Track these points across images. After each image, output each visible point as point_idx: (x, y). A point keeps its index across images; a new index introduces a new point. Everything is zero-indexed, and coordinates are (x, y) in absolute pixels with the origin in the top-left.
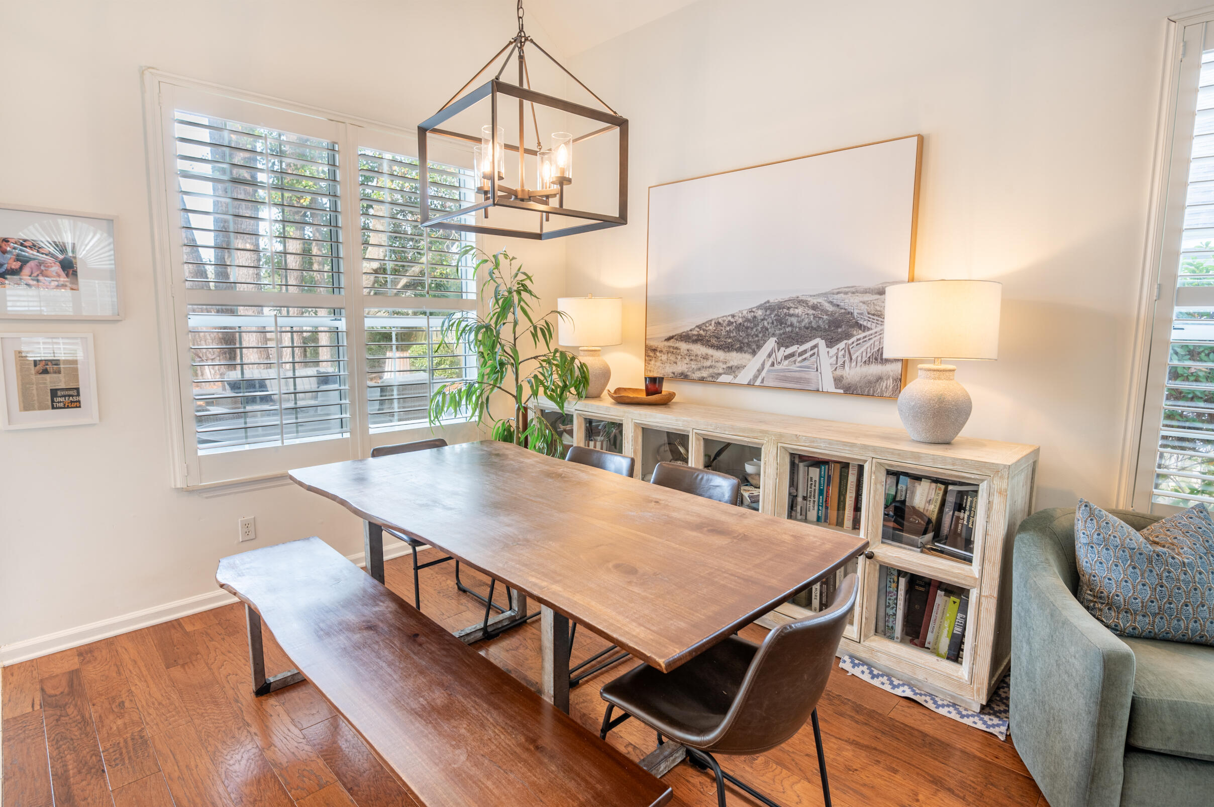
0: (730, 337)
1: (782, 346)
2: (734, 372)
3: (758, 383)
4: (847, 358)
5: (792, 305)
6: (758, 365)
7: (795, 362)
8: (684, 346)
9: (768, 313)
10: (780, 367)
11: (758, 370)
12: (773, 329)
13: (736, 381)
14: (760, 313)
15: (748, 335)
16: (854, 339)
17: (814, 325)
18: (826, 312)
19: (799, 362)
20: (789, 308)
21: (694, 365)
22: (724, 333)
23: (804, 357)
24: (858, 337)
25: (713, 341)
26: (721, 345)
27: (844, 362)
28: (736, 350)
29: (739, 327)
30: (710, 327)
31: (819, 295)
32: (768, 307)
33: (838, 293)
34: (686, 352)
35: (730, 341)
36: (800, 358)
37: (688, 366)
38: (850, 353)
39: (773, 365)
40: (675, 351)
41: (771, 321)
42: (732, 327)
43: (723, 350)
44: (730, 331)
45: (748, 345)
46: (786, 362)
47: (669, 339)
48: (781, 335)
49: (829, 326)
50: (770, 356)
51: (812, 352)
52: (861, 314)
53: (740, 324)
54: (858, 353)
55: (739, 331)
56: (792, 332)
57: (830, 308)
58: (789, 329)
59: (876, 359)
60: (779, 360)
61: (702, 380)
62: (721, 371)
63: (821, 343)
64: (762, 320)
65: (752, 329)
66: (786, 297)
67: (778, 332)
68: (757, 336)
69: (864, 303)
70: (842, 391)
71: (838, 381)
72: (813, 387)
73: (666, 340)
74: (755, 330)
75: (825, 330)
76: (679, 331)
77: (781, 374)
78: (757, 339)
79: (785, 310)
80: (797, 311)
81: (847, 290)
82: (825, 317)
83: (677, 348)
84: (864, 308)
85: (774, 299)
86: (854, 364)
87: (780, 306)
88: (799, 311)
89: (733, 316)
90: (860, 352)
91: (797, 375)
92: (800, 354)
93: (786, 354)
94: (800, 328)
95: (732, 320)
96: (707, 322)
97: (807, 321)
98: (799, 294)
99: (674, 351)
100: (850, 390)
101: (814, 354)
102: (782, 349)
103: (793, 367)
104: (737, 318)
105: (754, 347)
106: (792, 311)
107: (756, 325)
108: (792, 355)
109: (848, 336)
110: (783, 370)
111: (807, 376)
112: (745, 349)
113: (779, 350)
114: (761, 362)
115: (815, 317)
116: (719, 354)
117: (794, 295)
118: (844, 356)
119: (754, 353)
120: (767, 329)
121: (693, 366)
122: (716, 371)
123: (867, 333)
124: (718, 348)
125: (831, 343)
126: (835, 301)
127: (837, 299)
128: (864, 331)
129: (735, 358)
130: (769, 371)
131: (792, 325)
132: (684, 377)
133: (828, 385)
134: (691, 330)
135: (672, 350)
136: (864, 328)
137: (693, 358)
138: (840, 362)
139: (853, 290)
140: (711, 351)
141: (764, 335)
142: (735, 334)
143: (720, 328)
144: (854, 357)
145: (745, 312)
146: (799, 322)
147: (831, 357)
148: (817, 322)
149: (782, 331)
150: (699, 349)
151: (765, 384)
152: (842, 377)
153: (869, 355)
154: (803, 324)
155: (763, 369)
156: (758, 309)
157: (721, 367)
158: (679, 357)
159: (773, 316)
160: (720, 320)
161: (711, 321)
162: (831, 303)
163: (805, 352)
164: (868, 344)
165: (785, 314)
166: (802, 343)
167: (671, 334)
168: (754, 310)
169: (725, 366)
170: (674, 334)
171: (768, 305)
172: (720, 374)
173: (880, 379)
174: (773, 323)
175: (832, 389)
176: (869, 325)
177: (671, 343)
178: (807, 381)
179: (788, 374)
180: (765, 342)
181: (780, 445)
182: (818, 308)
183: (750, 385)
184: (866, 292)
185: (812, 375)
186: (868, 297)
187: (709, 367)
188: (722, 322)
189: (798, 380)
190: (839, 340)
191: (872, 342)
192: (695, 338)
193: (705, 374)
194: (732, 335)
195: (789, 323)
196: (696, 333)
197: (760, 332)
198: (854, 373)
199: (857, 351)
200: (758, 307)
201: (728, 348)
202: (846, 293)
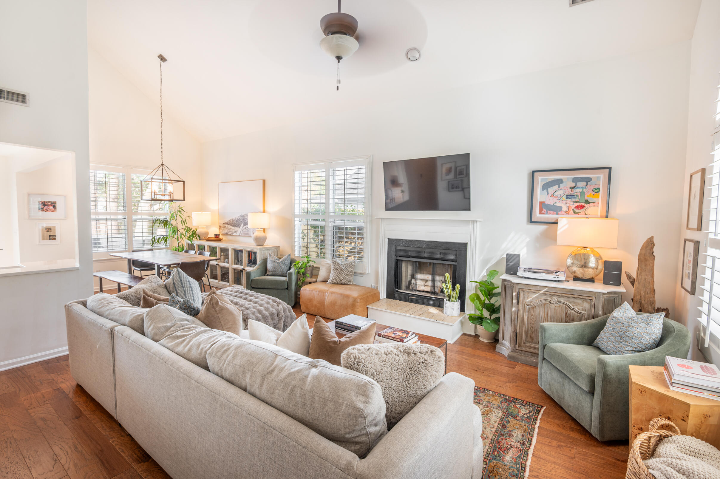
2: (236, 232)
6: (240, 231)
8: (227, 226)
10: (244, 231)
12: (242, 222)
13: (236, 235)
14: (240, 217)
21: (229, 231)
25: (232, 224)
28: (236, 227)
30: (231, 221)
36: (247, 229)
37: (227, 231)
42: (235, 221)
45: (238, 225)
48: (244, 223)
50: (242, 228)
53: (237, 220)
55: (237, 222)
56: (246, 222)
60: (244, 229)
61: (230, 235)
68: (240, 223)
79: (244, 217)
80: (246, 217)
85: (242, 214)
89: (235, 218)
91: (247, 233)
98: (247, 213)
99: (225, 227)
102: (244, 226)
103: (246, 231)
107: (240, 221)
116: (233, 228)
119: (239, 227)
122: (233, 232)
124: (233, 226)
129: (236, 229)
130: (242, 232)
132: (226, 234)
134: (228, 222)
137: (228, 229)
143: (233, 221)
145: (237, 217)
146: (247, 220)
150: (230, 226)
151: (242, 235)
158: (225, 229)
159: (242, 218)
161: (232, 219)
163: (248, 227)
167: (225, 222)
175: (253, 236)
177: (224, 225)
179: (245, 233)
180: (241, 225)
183: (239, 236)
187: (231, 231)
193: (231, 233)
194: (235, 223)
195: (245, 220)
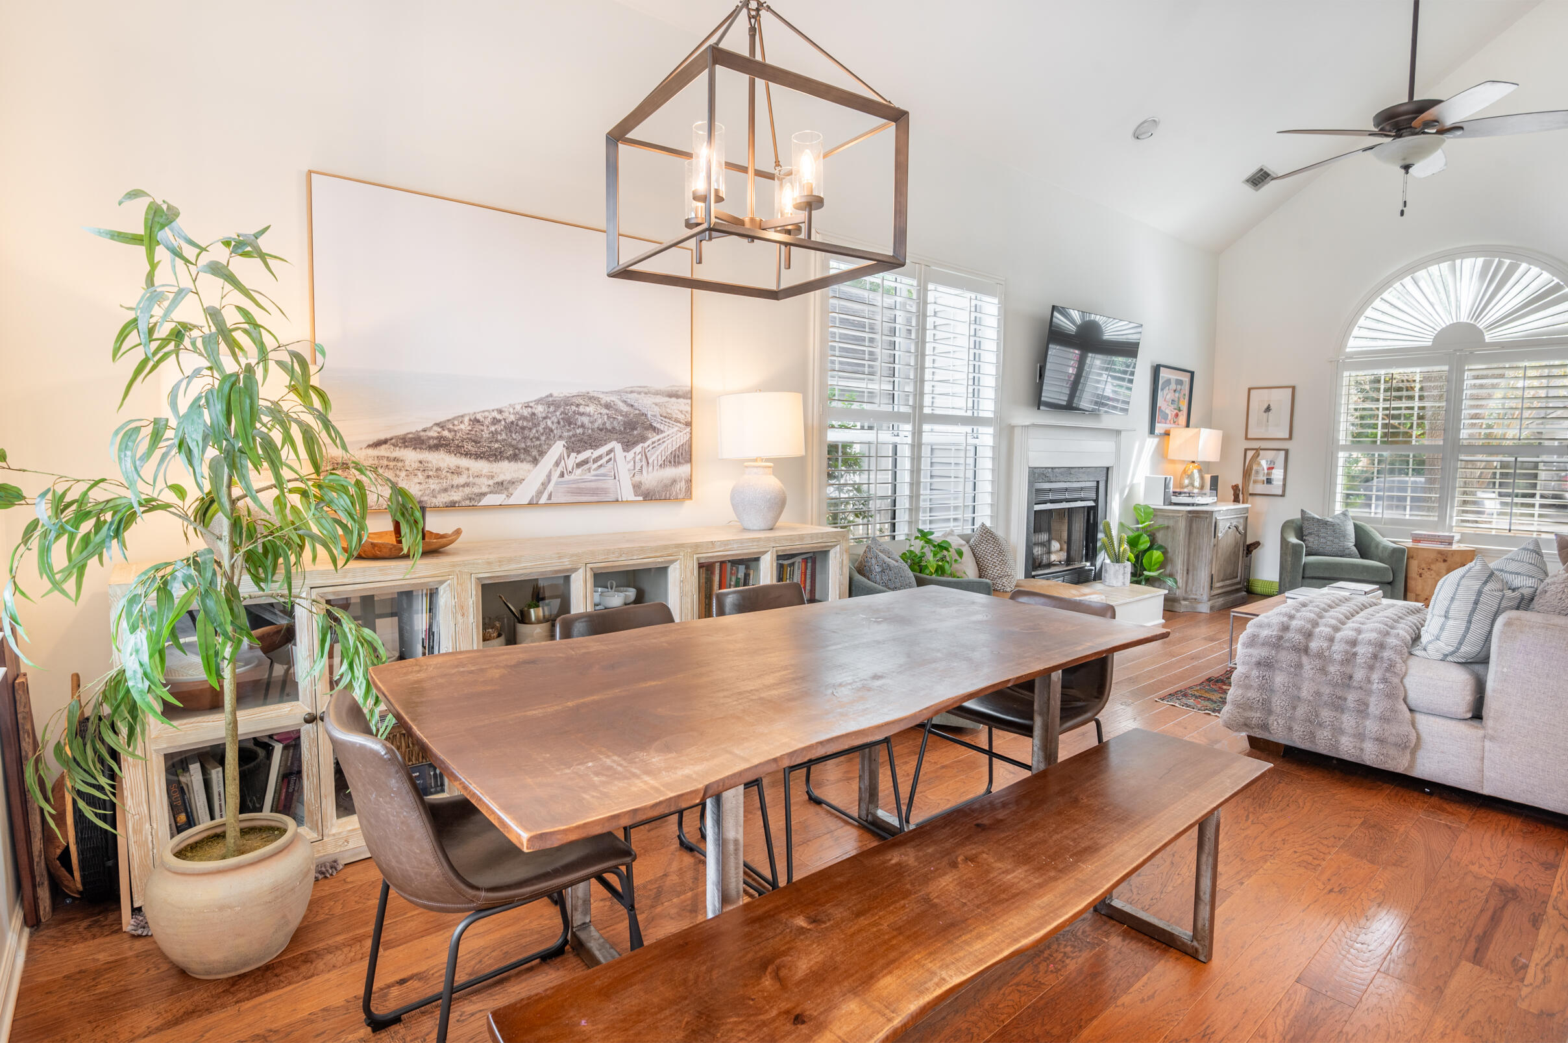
0: (497, 441)
1: (573, 451)
2: (507, 489)
3: (543, 500)
4: (644, 462)
5: (581, 402)
6: (542, 477)
7: (589, 470)
8: (410, 456)
9: (552, 409)
10: (572, 477)
11: (543, 484)
12: (559, 431)
13: (511, 501)
14: (540, 410)
15: (525, 438)
16: (649, 442)
17: (608, 426)
18: (621, 412)
19: (594, 470)
20: (578, 405)
21: (433, 484)
22: (486, 435)
23: (599, 463)
24: (653, 440)
25: (469, 446)
26: (484, 453)
27: (641, 467)
28: (508, 458)
29: (510, 427)
30: (462, 426)
31: (612, 393)
32: (551, 403)
33: (631, 392)
34: (417, 465)
35: (496, 446)
36: (595, 466)
37: (422, 487)
38: (646, 456)
39: (562, 475)
40: (392, 464)
41: (556, 420)
42: (499, 427)
43: (487, 459)
44: (493, 434)
45: (526, 451)
46: (579, 471)
47: (378, 444)
48: (570, 438)
49: (625, 428)
50: (557, 464)
51: (608, 457)
52: (655, 416)
53: (512, 423)
54: (654, 457)
55: (511, 432)
56: (583, 434)
57: (625, 408)
58: (580, 431)
59: (670, 462)
60: (570, 469)
61: (452, 505)
62: (484, 489)
63: (618, 447)
64: (545, 418)
65: (530, 429)
66: (575, 392)
67: (566, 434)
68: (538, 439)
69: (656, 404)
70: (641, 498)
71: (637, 487)
72: (611, 497)
73: (369, 446)
74: (534, 431)
75: (621, 433)
76: (400, 431)
77: (574, 486)
78: (538, 443)
79: (574, 408)
80: (588, 410)
81: (640, 389)
82: (620, 418)
83: (395, 459)
84: (657, 409)
85: (559, 392)
86: (651, 468)
87: (567, 402)
88: (591, 409)
89: (500, 412)
90: (655, 456)
91: (593, 485)
92: (595, 461)
93: (578, 460)
94: (593, 430)
95: (499, 417)
96: (454, 419)
97: (600, 421)
98: (590, 390)
100: (649, 496)
101: (610, 459)
102: (573, 455)
103: (588, 477)
104: (506, 415)
105: (535, 453)
106: (581, 409)
107: (536, 425)
108: (585, 462)
109: (644, 439)
110: (576, 481)
111: (604, 486)
112: (522, 456)
113: (568, 456)
114: (546, 472)
115: (609, 417)
116: (482, 466)
117: (584, 390)
118: (641, 460)
119: (535, 461)
120: (552, 431)
121: (432, 487)
122: (476, 490)
123: (661, 436)
124: (478, 456)
125: (628, 446)
126: (629, 401)
127: (631, 398)
128: (658, 434)
129: (505, 470)
130: (557, 483)
131: (583, 426)
133: (628, 493)
134: (424, 430)
135: (385, 462)
136: (658, 431)
137: (431, 473)
138: (638, 467)
139: (646, 390)
140: (464, 462)
141: (548, 438)
142: (504, 436)
143: (478, 427)
144: (650, 461)
145: (518, 408)
146: (591, 423)
147: (628, 462)
148: (612, 423)
149: (571, 433)
150: (442, 460)
151: (554, 500)
152: (641, 483)
153: (664, 458)
154: (596, 425)
155: (549, 482)
156: (537, 404)
157: (484, 485)
158: (403, 474)
159: (558, 413)
160: (479, 417)
161: (462, 416)
162: (625, 402)
163: (600, 457)
164: (662, 447)
165: (574, 412)
166: (597, 447)
167: (382, 437)
168: (531, 404)
169: (491, 482)
170: (388, 436)
171: (551, 399)
172: (484, 494)
173: (674, 482)
174: (559, 423)
175: (632, 497)
176: (661, 427)
177: (383, 451)
178: (605, 491)
179: (582, 485)
180: (550, 446)
181: (692, 557)
182: (611, 407)
183: (532, 504)
184: (657, 393)
185: (610, 483)
186: (660, 399)
187: (463, 486)
188: (481, 419)
189: (594, 492)
190: (635, 443)
191: (665, 444)
192: (432, 442)
193: (456, 496)
194: (499, 437)
195: (579, 423)
196: (436, 434)
197: (542, 434)
198: (652, 478)
199: (652, 455)
200: (538, 402)
201: (495, 456)
202: (639, 393)
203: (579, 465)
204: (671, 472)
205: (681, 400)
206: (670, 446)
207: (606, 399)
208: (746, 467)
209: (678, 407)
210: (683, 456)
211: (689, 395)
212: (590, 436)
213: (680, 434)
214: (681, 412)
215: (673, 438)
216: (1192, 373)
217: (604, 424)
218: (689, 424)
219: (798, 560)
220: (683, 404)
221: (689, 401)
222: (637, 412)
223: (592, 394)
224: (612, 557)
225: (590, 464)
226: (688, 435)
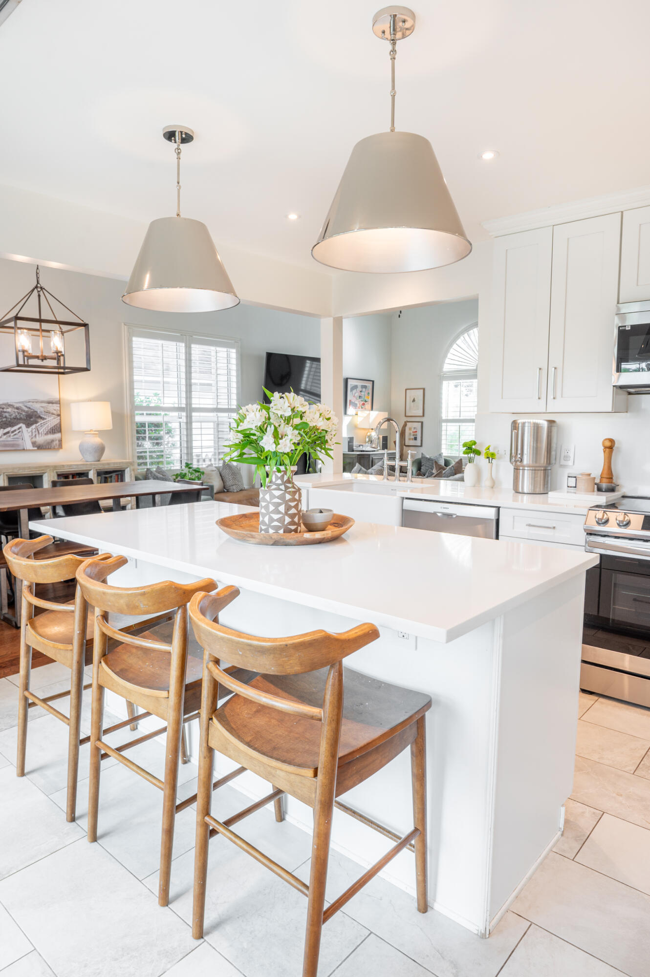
1: (2, 428)
4: (37, 433)
5: (4, 407)
7: (10, 436)
10: (2, 439)
16: (39, 424)
17: (18, 417)
18: (24, 411)
19: (13, 436)
20: (3, 408)
23: (15, 433)
24: (41, 422)
27: (36, 435)
31: (20, 403)
33: (29, 402)
36: (13, 434)
38: (38, 430)
46: (5, 437)
49: (26, 418)
51: (19, 431)
52: (41, 412)
54: (42, 430)
56: (6, 421)
57: (26, 409)
58: (4, 419)
59: (50, 432)
60: (1, 436)
63: (23, 426)
69: (42, 407)
70: (36, 448)
71: (34, 444)
72: (21, 448)
75: (24, 420)
77: (3, 443)
80: (8, 410)
81: (33, 401)
82: (24, 413)
84: (42, 409)
86: (40, 435)
88: (9, 410)
92: (13, 432)
93: (4, 432)
94: (11, 419)
97: (14, 415)
98: (8, 402)
100: (40, 447)
101: (20, 432)
102: (2, 430)
103: (9, 439)
106: (5, 410)
108: (8, 433)
109: (36, 422)
110: (3, 441)
111: (17, 443)
115: (18, 413)
117: (5, 402)
118: (35, 432)
123: (45, 421)
125: (28, 425)
126: (28, 406)
127: (29, 405)
128: (43, 420)
131: (6, 417)
133: (29, 446)
136: (43, 419)
138: (34, 435)
139: (36, 401)
144: (40, 432)
146: (10, 416)
147: (29, 433)
148: (20, 416)
149: (1, 421)
152: (35, 442)
153: (47, 430)
154: (12, 417)
162: (26, 406)
163: (15, 431)
164: (46, 426)
165: (1, 411)
166: (13, 426)
173: (53, 441)
176: (45, 417)
178: (18, 445)
179: (7, 443)
181: (55, 471)
182: (19, 409)
184: (42, 402)
185: (20, 442)
186: (44, 405)
189: (13, 445)
190: (32, 424)
191: (47, 424)
195: (4, 416)
198: (41, 439)
203: (5, 434)
204: (50, 437)
205: (54, 405)
206: (50, 425)
207: (16, 405)
208: (86, 434)
209: (53, 408)
210: (57, 429)
211: (58, 402)
212: (9, 422)
213: (54, 420)
214: (55, 410)
215: (52, 421)
216: (373, 381)
217: (16, 416)
218: (59, 415)
219: (114, 475)
220: (56, 407)
221: (59, 405)
222: (32, 410)
223: (9, 404)
224: (16, 471)
225: (10, 433)
226: (59, 420)
